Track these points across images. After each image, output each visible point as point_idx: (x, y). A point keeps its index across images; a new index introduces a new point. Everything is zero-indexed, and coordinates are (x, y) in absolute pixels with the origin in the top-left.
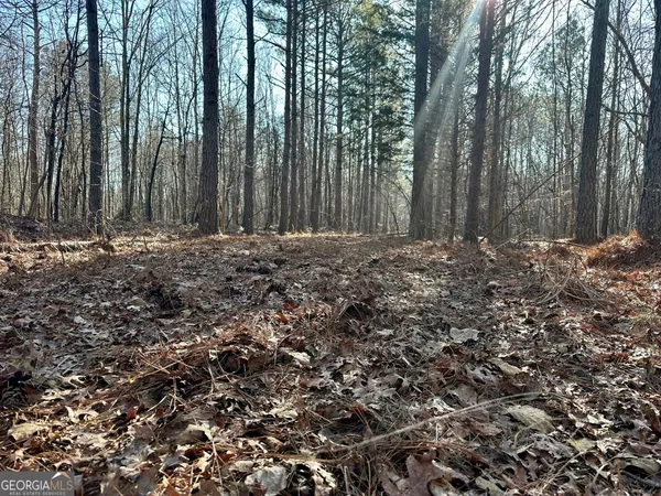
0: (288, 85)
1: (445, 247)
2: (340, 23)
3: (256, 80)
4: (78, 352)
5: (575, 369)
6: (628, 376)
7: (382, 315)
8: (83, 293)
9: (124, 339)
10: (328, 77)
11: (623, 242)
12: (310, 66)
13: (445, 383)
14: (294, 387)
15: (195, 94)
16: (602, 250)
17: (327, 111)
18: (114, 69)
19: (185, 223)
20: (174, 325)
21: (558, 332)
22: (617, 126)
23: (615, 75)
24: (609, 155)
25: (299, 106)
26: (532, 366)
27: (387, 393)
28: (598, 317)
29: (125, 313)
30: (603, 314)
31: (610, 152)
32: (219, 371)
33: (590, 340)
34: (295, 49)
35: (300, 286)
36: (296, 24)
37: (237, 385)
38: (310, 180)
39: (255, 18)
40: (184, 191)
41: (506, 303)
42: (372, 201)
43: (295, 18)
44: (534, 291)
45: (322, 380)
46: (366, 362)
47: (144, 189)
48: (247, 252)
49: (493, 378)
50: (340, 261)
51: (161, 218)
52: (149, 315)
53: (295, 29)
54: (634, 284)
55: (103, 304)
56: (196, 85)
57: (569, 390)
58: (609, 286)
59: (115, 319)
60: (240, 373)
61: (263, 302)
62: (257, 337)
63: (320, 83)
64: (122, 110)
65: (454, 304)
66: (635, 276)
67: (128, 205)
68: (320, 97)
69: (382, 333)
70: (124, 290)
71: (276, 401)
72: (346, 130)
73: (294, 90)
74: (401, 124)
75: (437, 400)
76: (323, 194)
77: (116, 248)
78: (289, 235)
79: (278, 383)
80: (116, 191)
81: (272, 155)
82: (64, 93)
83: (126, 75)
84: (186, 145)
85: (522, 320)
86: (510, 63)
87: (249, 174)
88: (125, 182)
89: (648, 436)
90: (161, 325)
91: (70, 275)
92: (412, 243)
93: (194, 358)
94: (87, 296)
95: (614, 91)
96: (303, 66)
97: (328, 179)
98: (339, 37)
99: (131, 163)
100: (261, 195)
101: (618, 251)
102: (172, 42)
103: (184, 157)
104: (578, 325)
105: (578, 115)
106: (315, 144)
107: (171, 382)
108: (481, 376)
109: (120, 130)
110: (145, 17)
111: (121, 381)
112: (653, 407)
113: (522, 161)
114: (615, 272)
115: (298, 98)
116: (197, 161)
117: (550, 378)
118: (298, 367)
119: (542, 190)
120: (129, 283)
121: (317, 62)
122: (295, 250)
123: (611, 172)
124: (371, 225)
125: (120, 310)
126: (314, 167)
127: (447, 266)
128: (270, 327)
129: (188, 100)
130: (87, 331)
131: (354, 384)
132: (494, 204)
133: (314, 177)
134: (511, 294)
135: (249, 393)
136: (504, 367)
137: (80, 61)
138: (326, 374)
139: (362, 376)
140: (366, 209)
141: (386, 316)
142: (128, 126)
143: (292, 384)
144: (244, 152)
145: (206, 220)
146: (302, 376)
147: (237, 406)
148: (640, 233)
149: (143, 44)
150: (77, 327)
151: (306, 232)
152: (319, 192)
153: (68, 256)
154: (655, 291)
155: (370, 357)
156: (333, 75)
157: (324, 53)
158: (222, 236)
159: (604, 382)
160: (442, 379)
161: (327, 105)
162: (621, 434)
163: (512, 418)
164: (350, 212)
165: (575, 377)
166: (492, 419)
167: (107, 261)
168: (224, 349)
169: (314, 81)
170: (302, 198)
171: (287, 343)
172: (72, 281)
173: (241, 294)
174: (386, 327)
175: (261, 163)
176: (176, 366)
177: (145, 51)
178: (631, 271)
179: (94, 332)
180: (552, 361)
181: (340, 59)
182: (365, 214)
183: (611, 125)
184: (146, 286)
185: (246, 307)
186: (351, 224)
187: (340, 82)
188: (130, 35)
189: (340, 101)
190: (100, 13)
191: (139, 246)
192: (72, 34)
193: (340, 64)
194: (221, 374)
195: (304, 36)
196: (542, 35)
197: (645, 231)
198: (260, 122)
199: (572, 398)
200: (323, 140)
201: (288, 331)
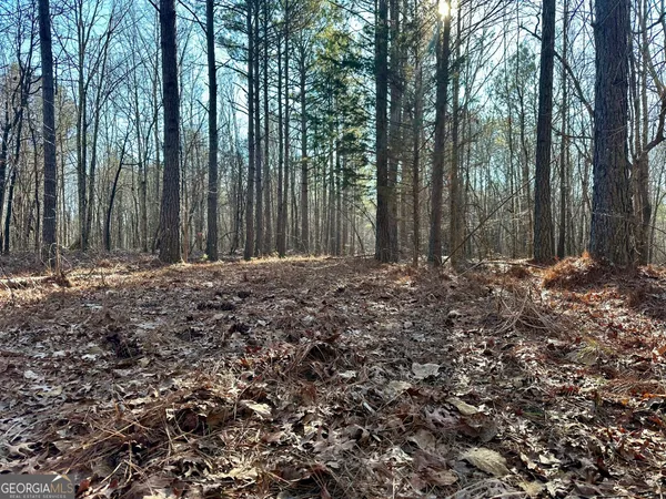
0: (251, 110)
1: (409, 272)
2: (302, 50)
3: (219, 106)
4: (27, 413)
5: (529, 404)
6: (577, 410)
7: (345, 355)
8: (34, 341)
9: (78, 395)
10: (291, 101)
11: (576, 264)
12: (273, 91)
13: (404, 429)
14: (255, 443)
15: (155, 120)
16: (558, 272)
17: (291, 136)
18: (70, 94)
19: (146, 250)
20: (131, 377)
21: (513, 364)
22: (568, 149)
23: (565, 101)
24: (562, 175)
25: (263, 130)
26: (489, 404)
27: (348, 445)
28: (551, 346)
29: (79, 364)
30: (556, 342)
31: (562, 172)
32: (177, 431)
33: (544, 372)
34: (257, 75)
35: (263, 323)
36: (258, 50)
37: (195, 445)
38: (276, 203)
39: (216, 45)
40: (144, 218)
41: (465, 333)
42: (339, 222)
43: (257, 45)
44: (491, 320)
45: (282, 433)
46: (327, 411)
47: (102, 215)
48: (210, 284)
49: (450, 419)
50: (306, 291)
51: (120, 246)
52: (106, 365)
53: (257, 55)
54: (587, 305)
55: (56, 354)
56: (157, 111)
57: (522, 427)
58: (564, 308)
59: (69, 372)
60: (199, 431)
61: (224, 344)
62: (217, 390)
63: (284, 108)
64: (79, 135)
65: (416, 336)
66: (589, 297)
67: (85, 233)
68: (284, 121)
69: (345, 375)
70: (79, 336)
71: (235, 460)
72: (310, 153)
73: (258, 115)
74: (364, 150)
75: (396, 449)
76: (289, 216)
77: (71, 282)
78: (255, 261)
79: (237, 440)
80: (72, 218)
81: (237, 178)
82: (16, 121)
83: (83, 100)
84: (146, 170)
85: (481, 351)
86: (466, 89)
87: (213, 199)
88: (82, 210)
89: (594, 475)
90: (118, 377)
91: (21, 321)
92: (378, 267)
93: (151, 418)
94: (39, 345)
95: (564, 116)
96: (266, 91)
97: (294, 201)
98: (301, 63)
99: (88, 189)
100: (225, 218)
101: (572, 272)
102: (131, 67)
103: (144, 183)
104: (533, 356)
105: (531, 137)
106: (280, 168)
107: (126, 447)
108: (439, 419)
109: (76, 156)
110: (103, 42)
111: (74, 447)
112: (600, 444)
113: (482, 181)
114: (570, 294)
115: (262, 122)
116: (158, 186)
117: (505, 416)
118: (258, 420)
119: (501, 210)
120: (84, 327)
121: (280, 88)
122: (260, 280)
123: (565, 192)
124: (339, 247)
125: (75, 361)
126: (280, 190)
127: (411, 294)
128: (231, 375)
129: (148, 125)
130: (38, 387)
131: (315, 438)
132: (455, 225)
133: (280, 200)
134: (471, 323)
135: (208, 453)
136: (462, 406)
137: (33, 88)
138: (288, 426)
139: (323, 427)
140: (332, 229)
141: (348, 356)
142: (84, 152)
143: (252, 440)
144: (207, 176)
145: (168, 248)
146: (262, 430)
147: (195, 469)
148: (591, 255)
149: (100, 69)
150: (27, 383)
151: (272, 256)
152: (286, 216)
153: (19, 294)
154: (607, 311)
155: (332, 404)
156: (296, 100)
157: (287, 78)
158: (185, 265)
159: (556, 417)
160: (402, 426)
161: (291, 129)
162: (570, 474)
163: (469, 464)
164: (317, 234)
165: (529, 414)
166: (449, 467)
167: (61, 300)
168: (183, 406)
169: (277, 106)
170: (268, 220)
171: (248, 394)
172: (23, 328)
173: (202, 336)
174: (349, 368)
175: (225, 186)
176: (132, 429)
177: (103, 76)
178: (584, 292)
179: (45, 388)
180: (508, 396)
181: (303, 85)
182: (332, 236)
183: (562, 148)
184: (102, 330)
185: (207, 351)
186: (318, 247)
187: (303, 107)
188: (86, 61)
189: (304, 126)
190: (54, 38)
191: (97, 279)
192: (24, 60)
193: (302, 89)
194: (179, 434)
195: (266, 61)
196: (495, 63)
197: (596, 253)
198: (224, 147)
199: (525, 437)
200: (287, 163)
201: (250, 378)
